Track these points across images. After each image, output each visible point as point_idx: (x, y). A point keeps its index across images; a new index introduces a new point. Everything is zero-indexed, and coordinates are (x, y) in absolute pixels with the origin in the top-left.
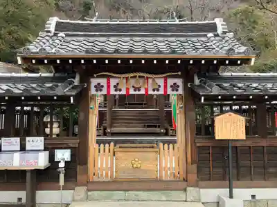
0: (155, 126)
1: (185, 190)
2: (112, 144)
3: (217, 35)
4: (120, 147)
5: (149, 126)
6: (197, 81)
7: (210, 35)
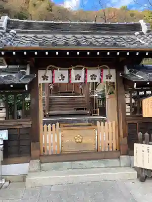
0: (83, 109)
1: (119, 158)
2: (58, 124)
3: (142, 34)
4: (64, 127)
5: (78, 109)
6: (127, 71)
7: (137, 33)
